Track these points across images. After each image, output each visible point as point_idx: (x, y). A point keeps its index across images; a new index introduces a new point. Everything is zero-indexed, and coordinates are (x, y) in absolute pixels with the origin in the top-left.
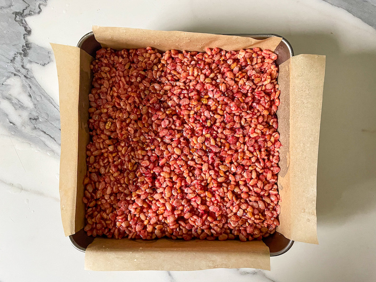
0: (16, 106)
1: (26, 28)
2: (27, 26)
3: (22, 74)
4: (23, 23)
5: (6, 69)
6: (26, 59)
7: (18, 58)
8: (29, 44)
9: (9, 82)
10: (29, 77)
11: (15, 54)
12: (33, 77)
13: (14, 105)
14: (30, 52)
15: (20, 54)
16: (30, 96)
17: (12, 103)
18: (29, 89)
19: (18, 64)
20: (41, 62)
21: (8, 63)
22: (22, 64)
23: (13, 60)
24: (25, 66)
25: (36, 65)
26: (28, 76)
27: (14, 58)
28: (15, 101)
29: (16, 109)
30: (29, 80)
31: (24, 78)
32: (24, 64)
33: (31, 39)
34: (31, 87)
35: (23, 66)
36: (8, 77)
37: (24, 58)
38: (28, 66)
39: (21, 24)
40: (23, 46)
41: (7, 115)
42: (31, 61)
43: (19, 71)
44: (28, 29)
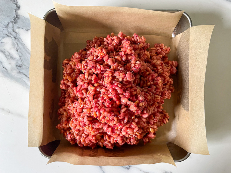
0: (8, 57)
1: (16, 5)
2: (17, 4)
3: (13, 36)
4: (15, 2)
5: (2, 32)
6: (15, 26)
9: (4, 40)
10: (17, 38)
11: (9, 22)
12: (20, 38)
13: (6, 56)
14: (19, 21)
15: (12, 22)
16: (17, 51)
17: (5, 55)
18: (17, 46)
20: (26, 28)
21: (4, 28)
22: (13, 29)
23: (7, 26)
24: (14, 30)
25: (22, 30)
27: (8, 25)
28: (7, 53)
29: (8, 59)
30: (17, 40)
31: (14, 38)
32: (15, 29)
33: (20, 12)
34: (18, 45)
35: (13, 31)
36: (4, 37)
38: (17, 30)
39: (14, 2)
40: (14, 17)
41: (2, 63)
42: (19, 28)
43: (11, 33)
44: (18, 6)
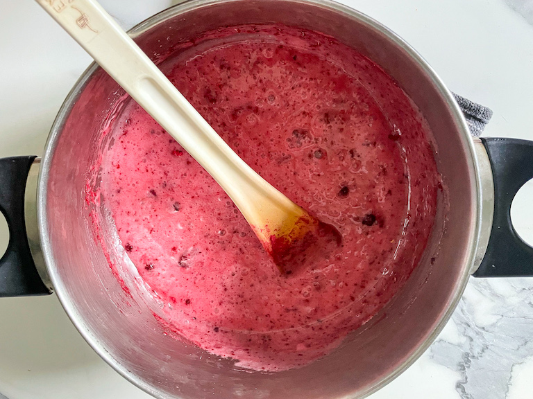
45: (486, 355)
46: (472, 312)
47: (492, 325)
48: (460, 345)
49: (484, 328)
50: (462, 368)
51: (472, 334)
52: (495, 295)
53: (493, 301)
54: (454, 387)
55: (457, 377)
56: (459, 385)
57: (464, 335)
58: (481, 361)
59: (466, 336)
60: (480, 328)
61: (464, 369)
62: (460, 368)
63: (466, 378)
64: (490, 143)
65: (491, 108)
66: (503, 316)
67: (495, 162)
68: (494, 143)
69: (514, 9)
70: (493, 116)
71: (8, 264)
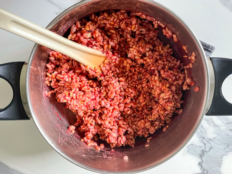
7: (207, 149)
8: (201, 157)
19: (208, 145)
26: (203, 138)
37: (204, 149)
45: (212, 151)
46: (206, 133)
47: (214, 138)
48: (200, 147)
49: (210, 140)
50: (201, 156)
51: (205, 142)
52: (215, 125)
53: (214, 128)
54: (198, 165)
55: (199, 160)
56: (200, 164)
57: (202, 142)
58: (209, 154)
59: (203, 143)
60: (209, 139)
61: (202, 157)
62: (200, 156)
63: (203, 161)
64: (213, 59)
65: (214, 46)
66: (218, 134)
67: (215, 68)
68: (215, 59)
69: (225, 5)
70: (215, 49)
71: (12, 106)
